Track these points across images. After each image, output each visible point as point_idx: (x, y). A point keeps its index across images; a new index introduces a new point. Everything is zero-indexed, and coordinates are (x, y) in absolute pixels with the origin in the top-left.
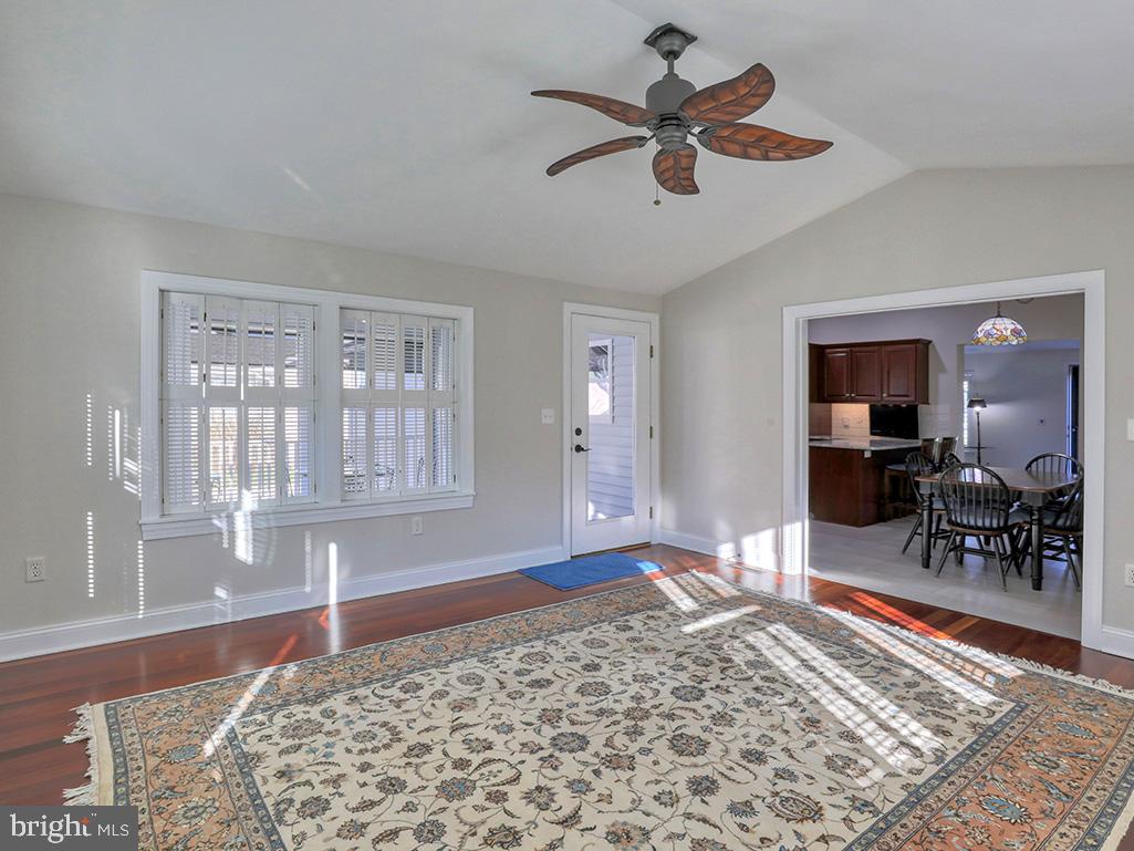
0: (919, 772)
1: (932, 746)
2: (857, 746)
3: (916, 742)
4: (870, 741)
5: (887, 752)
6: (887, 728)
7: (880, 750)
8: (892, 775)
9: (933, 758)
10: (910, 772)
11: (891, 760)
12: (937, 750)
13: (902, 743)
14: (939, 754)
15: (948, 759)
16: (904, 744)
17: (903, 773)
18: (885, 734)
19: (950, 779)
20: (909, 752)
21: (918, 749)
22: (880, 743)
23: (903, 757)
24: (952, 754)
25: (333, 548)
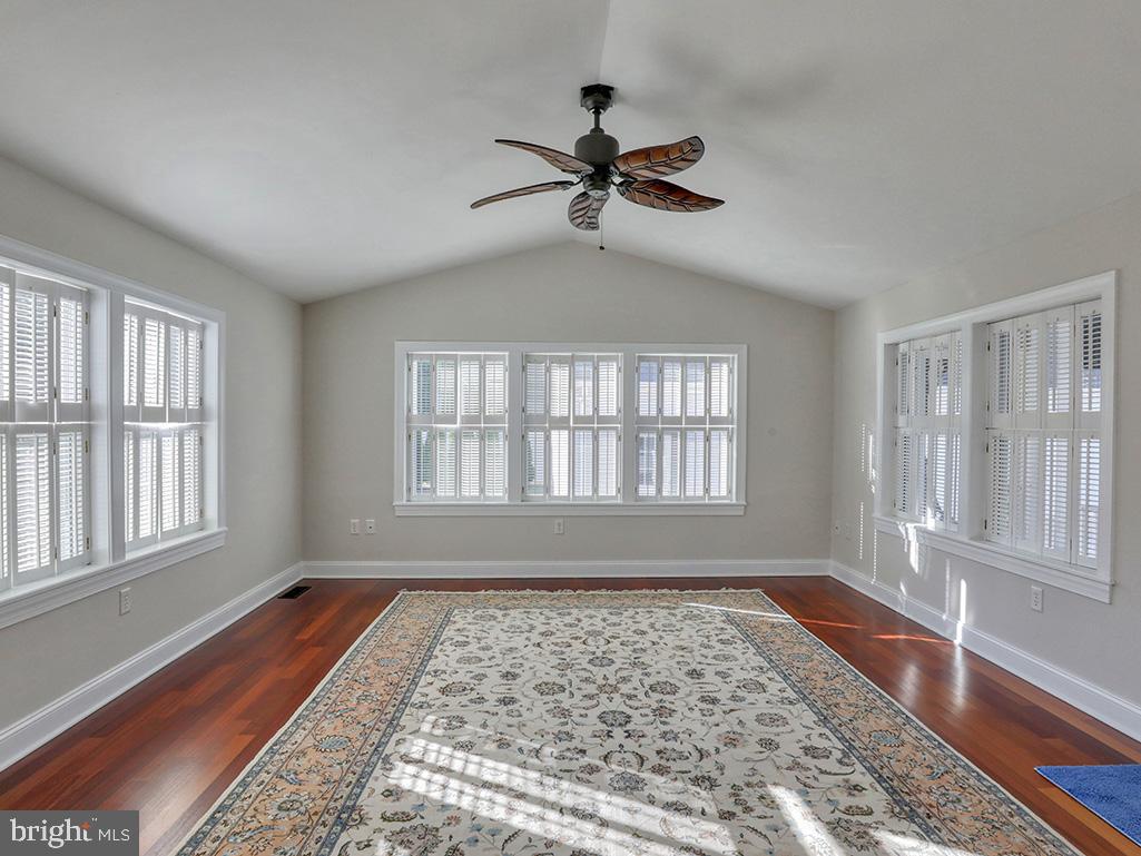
0: (398, 743)
1: (396, 771)
2: (453, 742)
3: (411, 769)
4: (447, 750)
5: (429, 747)
6: (440, 770)
7: (434, 746)
8: (416, 732)
9: (392, 759)
10: (404, 740)
11: (422, 742)
12: (391, 769)
13: (421, 761)
14: (388, 766)
15: (380, 764)
16: (419, 762)
17: (409, 737)
18: (440, 764)
19: (373, 747)
20: (412, 755)
21: (408, 762)
22: (439, 752)
23: (414, 749)
24: (378, 772)
25: (963, 584)
